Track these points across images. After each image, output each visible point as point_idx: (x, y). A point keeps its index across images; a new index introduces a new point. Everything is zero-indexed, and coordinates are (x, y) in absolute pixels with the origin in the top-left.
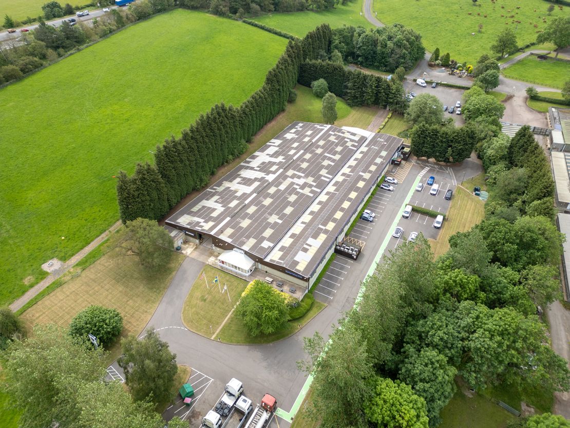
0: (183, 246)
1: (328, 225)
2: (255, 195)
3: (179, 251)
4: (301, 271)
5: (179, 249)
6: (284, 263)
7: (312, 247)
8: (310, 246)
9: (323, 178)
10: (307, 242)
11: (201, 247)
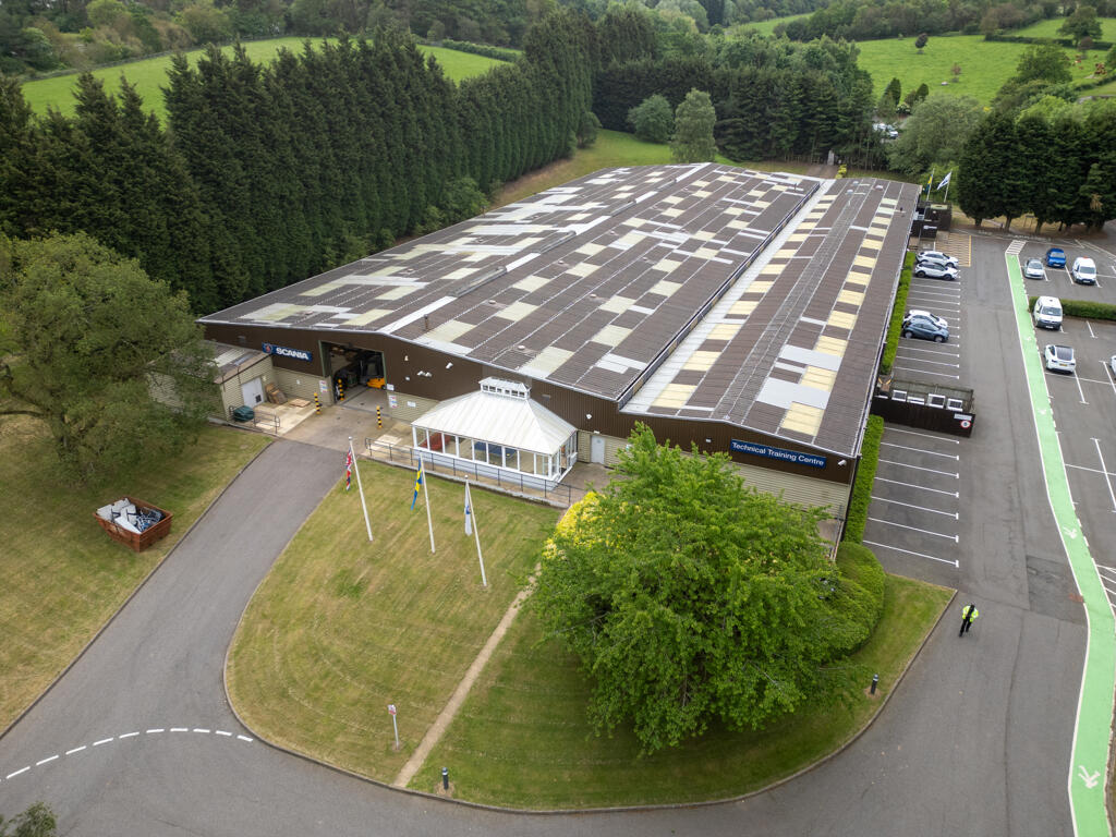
0: (262, 409)
1: (831, 317)
2: (532, 256)
3: (248, 423)
4: (811, 437)
5: (242, 416)
6: (720, 413)
7: (810, 369)
8: (803, 366)
9: (740, 233)
10: (782, 356)
11: (339, 409)
